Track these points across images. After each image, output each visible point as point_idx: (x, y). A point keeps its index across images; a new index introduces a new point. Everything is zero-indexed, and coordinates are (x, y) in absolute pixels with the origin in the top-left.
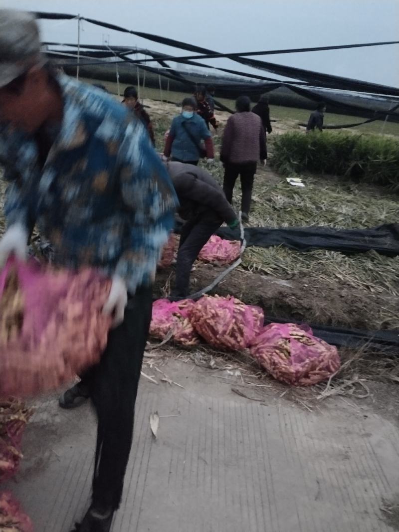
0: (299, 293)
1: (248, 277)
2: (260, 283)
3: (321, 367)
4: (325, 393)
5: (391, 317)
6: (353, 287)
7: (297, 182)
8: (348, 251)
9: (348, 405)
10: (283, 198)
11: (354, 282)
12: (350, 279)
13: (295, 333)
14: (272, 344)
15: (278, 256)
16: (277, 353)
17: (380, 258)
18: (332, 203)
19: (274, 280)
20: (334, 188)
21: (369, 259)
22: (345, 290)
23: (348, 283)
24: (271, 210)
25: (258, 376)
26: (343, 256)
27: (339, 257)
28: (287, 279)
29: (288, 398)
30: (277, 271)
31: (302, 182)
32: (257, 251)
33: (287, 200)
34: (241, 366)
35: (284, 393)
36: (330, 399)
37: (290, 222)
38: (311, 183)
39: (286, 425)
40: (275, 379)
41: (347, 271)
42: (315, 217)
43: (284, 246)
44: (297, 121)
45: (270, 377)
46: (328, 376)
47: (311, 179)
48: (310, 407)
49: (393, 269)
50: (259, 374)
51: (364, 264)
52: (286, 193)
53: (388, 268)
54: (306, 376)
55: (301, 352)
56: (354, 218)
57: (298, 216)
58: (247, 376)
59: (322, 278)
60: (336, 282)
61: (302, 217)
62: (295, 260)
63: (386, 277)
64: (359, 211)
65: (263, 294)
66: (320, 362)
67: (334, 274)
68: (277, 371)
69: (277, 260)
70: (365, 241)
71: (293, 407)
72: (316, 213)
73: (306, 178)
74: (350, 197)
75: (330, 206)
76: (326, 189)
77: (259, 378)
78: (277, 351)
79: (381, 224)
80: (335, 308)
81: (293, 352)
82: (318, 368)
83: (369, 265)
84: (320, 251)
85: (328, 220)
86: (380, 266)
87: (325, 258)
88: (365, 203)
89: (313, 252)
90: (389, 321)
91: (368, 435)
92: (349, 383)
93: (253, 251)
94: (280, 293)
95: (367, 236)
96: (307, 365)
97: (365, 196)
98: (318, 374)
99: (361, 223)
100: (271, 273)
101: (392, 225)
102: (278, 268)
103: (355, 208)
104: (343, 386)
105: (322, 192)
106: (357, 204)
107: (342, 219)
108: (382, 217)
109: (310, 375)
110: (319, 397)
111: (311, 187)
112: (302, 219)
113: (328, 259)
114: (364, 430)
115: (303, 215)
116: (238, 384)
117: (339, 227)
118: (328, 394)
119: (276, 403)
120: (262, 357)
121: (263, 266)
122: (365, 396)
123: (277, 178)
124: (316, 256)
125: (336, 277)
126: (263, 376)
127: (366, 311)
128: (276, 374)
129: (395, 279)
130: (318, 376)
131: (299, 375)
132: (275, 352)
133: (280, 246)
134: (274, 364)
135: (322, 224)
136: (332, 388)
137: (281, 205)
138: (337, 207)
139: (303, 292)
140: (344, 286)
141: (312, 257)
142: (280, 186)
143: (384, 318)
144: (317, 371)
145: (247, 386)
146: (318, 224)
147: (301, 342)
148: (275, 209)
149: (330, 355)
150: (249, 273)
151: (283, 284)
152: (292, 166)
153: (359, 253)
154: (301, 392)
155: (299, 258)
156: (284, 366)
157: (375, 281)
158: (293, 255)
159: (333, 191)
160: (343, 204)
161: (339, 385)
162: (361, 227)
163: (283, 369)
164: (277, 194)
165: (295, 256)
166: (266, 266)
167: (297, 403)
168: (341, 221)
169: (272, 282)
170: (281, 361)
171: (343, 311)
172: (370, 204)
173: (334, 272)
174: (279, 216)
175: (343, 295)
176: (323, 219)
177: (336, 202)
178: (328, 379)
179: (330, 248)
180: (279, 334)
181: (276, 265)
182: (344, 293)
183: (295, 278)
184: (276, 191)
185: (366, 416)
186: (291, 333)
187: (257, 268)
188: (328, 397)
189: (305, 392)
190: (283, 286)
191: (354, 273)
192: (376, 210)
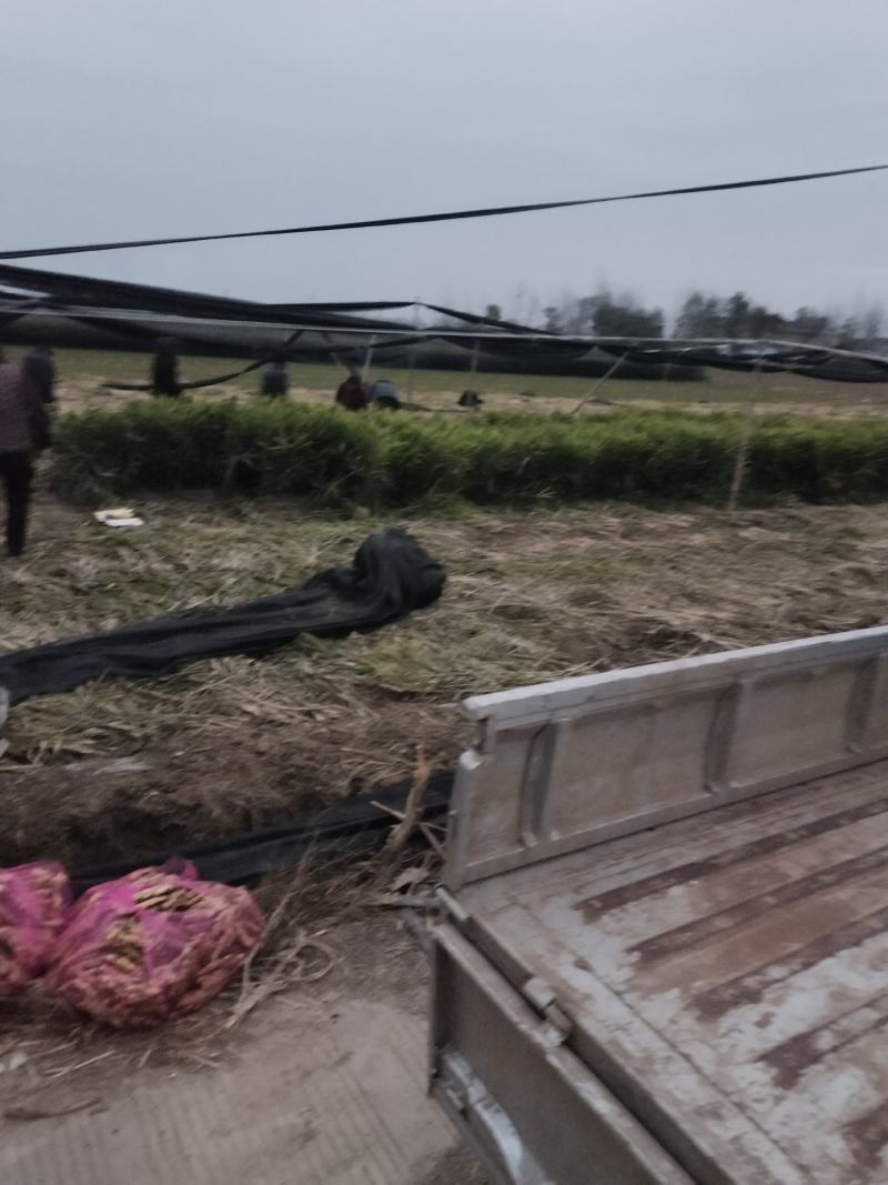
0: (166, 778)
1: (33, 780)
2: (63, 786)
3: (220, 948)
4: (241, 1007)
5: (361, 764)
6: (282, 724)
7: (121, 517)
8: (260, 648)
9: (298, 1008)
10: (94, 561)
11: (281, 711)
12: (274, 709)
13: (147, 893)
14: (96, 945)
15: (101, 704)
16: (110, 964)
17: (322, 644)
18: (209, 550)
19: (102, 765)
20: (207, 516)
21: (301, 655)
22: (266, 736)
23: (270, 718)
24: (69, 597)
25: (75, 1042)
26: (250, 661)
27: (239, 666)
28: (134, 753)
29: (159, 1061)
30: (105, 740)
31: (135, 516)
32: (44, 706)
33: (105, 564)
34: (24, 1037)
35: (148, 1053)
36: (256, 1014)
37: (120, 614)
38: (157, 513)
39: (161, 1134)
40: (120, 1029)
41: (264, 692)
42: (175, 589)
43: (112, 677)
44: (102, 379)
45: (107, 1029)
46: (241, 963)
47: (155, 505)
48: (213, 1059)
49: (350, 661)
50: (76, 1036)
51: (295, 667)
52: (101, 549)
53: (341, 661)
54: (192, 984)
55: (168, 934)
56: (256, 575)
57: (137, 596)
58: (44, 1058)
59: (212, 724)
60: (244, 723)
61: (146, 596)
62: (145, 701)
63: (341, 682)
64: (265, 556)
65: (75, 811)
66: (216, 938)
67: (238, 708)
68: (117, 1007)
69: (102, 713)
70: (286, 617)
71: (174, 1078)
72: (175, 580)
73: (142, 505)
74: (240, 531)
75: (204, 557)
76: (192, 521)
77: (78, 1047)
78: (110, 957)
79: (312, 573)
80: (252, 785)
81: (149, 943)
82: (215, 955)
83: (306, 666)
84: (198, 665)
85: (206, 589)
86: (325, 662)
87: (212, 678)
88: (273, 537)
89: (182, 673)
90: (361, 772)
91: (345, 1058)
92: (290, 955)
93: (36, 710)
94: (120, 793)
95: (289, 606)
96: (186, 962)
97: (273, 523)
98: (217, 968)
99: (271, 581)
100: (89, 751)
101: (331, 571)
102: (106, 733)
103: (256, 552)
104: (279, 968)
105: (182, 531)
106: (259, 542)
107: (232, 580)
108: (312, 560)
109: (200, 980)
110: (231, 1021)
111: (157, 522)
112: (147, 601)
113: (219, 678)
114: (336, 1049)
115: (147, 591)
116: (21, 1089)
117: (231, 602)
118: (248, 1005)
119: (131, 1089)
120: (74, 989)
121: (66, 742)
122: (327, 969)
123: (72, 516)
124: (192, 678)
125: (245, 713)
126: (88, 1035)
127: (314, 769)
128: (118, 1015)
129: (356, 682)
130: (218, 972)
131: (172, 993)
132: (105, 962)
133: (102, 677)
134: (108, 993)
135: (195, 602)
136: (257, 986)
137: (92, 578)
138: (219, 557)
139: (175, 773)
140: (263, 727)
141: (185, 684)
142: (82, 533)
143: (350, 770)
144: (212, 965)
145: (47, 1083)
146: (185, 603)
147: (168, 909)
148: (77, 591)
149: (236, 912)
150: (35, 769)
151: (124, 768)
152: (102, 482)
153: (280, 645)
154: (189, 1030)
155: (154, 693)
156: (131, 987)
157: (321, 698)
158: (140, 689)
159: (208, 522)
160: (231, 549)
161: (270, 971)
162: (277, 591)
163: (132, 996)
164: (76, 556)
165: (145, 691)
166: (74, 736)
167: (181, 1062)
168: (231, 587)
169: (97, 773)
170: (123, 978)
171: (269, 784)
172: (283, 538)
173: (236, 702)
174: (89, 607)
175: (262, 750)
176: (192, 590)
177: (214, 547)
178: (241, 969)
179: (218, 653)
180: (111, 911)
181: (101, 727)
182: (264, 744)
183: (150, 745)
184: (74, 549)
185: (335, 1016)
186: (137, 896)
187: (50, 750)
188: (250, 1011)
189: (199, 1025)
190: (126, 774)
191: (278, 693)
192: (298, 547)
